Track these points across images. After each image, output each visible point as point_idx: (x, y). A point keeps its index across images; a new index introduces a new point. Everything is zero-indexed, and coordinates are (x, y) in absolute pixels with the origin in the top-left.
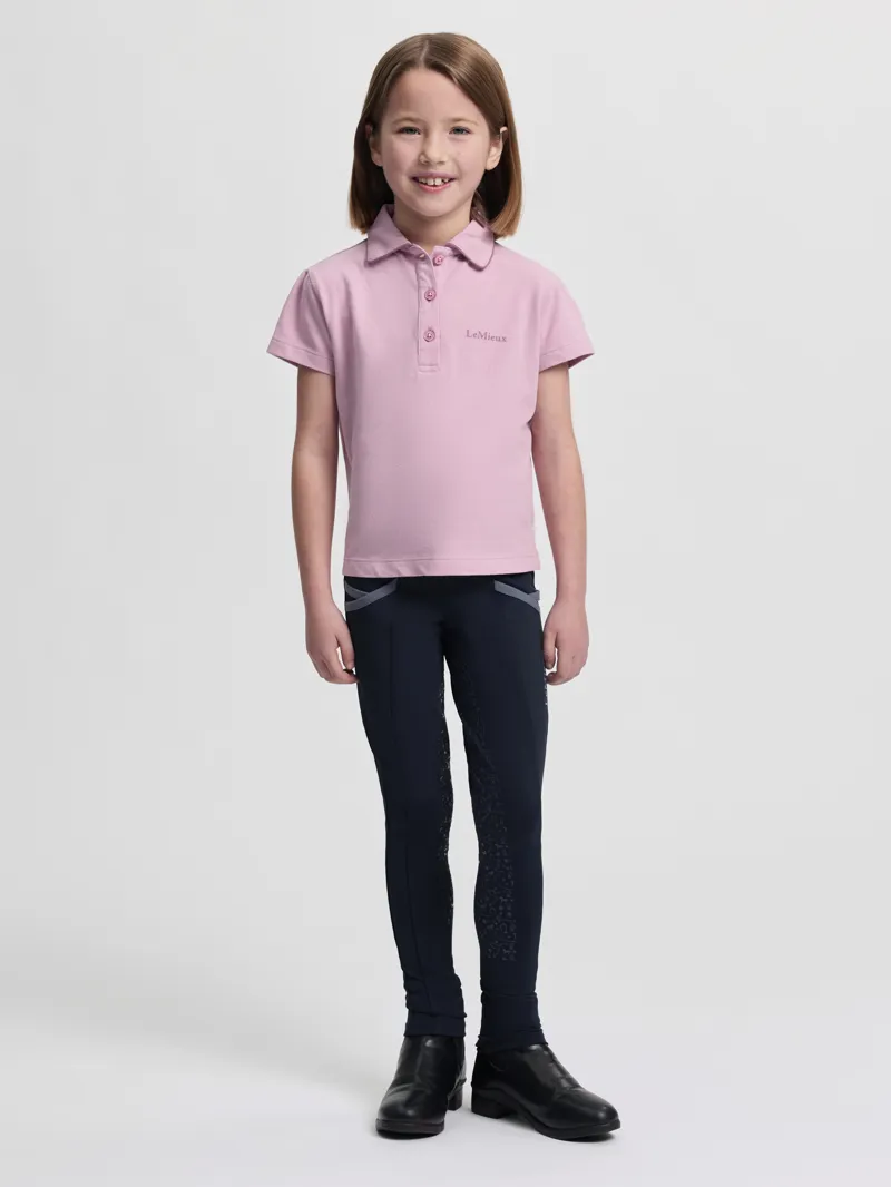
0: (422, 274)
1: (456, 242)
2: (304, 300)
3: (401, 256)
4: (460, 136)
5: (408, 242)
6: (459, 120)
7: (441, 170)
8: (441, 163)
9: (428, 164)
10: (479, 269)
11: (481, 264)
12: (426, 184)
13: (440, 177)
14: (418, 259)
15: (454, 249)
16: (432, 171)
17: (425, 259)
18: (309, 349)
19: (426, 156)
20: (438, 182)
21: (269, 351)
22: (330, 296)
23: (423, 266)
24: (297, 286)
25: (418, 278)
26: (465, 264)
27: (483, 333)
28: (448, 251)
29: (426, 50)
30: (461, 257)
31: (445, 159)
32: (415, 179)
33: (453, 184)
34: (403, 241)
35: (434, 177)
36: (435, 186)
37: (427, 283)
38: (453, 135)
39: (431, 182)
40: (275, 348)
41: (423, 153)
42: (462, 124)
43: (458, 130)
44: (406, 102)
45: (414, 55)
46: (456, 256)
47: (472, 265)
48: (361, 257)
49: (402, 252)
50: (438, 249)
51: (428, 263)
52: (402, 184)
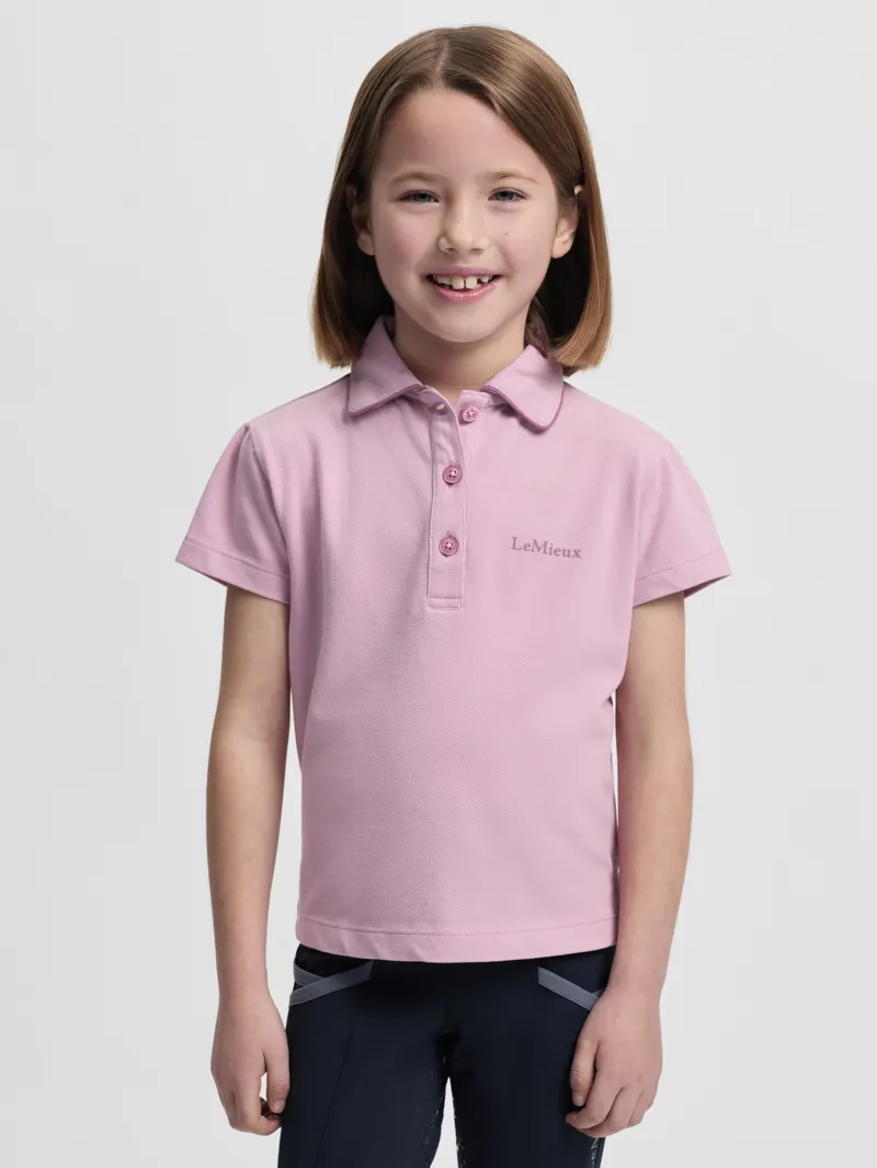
0: (442, 440)
1: (497, 383)
2: (240, 476)
3: (406, 407)
4: (509, 205)
5: (420, 383)
6: (504, 176)
7: (475, 263)
8: (477, 251)
9: (453, 253)
10: (537, 430)
11: (540, 419)
12: (451, 287)
13: (474, 275)
14: (430, 411)
15: (496, 395)
16: (461, 265)
17: (445, 412)
18: (247, 559)
19: (450, 240)
20: (472, 283)
21: (177, 560)
22: (285, 471)
23: (442, 424)
24: (231, 451)
25: (434, 444)
26: (514, 421)
27: (540, 544)
28: (485, 398)
29: (444, 55)
30: (507, 409)
31: (483, 243)
32: (430, 279)
33: (499, 284)
34: (409, 381)
35: (465, 275)
36: (465, 290)
37: (447, 455)
38: (494, 203)
39: (459, 284)
40: (189, 554)
41: (444, 234)
42: (511, 184)
43: (504, 195)
44: (414, 145)
45: (427, 65)
46: (497, 407)
47: (525, 423)
48: (338, 406)
49: (407, 398)
50: (469, 395)
51: (451, 420)
52: (408, 288)
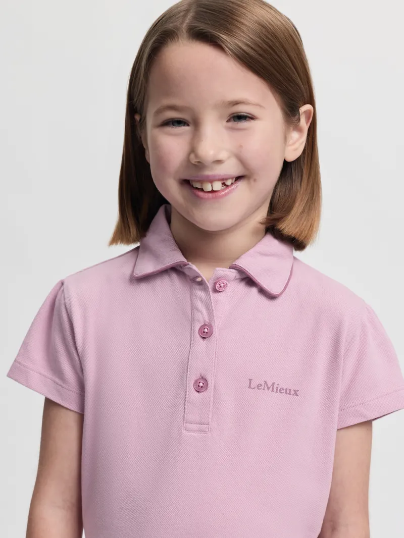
0: (200, 305)
1: (243, 263)
2: (55, 318)
3: (174, 276)
4: (244, 124)
5: (185, 260)
6: (236, 103)
7: (220, 170)
8: (219, 162)
9: (200, 165)
10: (271, 297)
11: (274, 291)
12: (202, 190)
13: (219, 180)
15: (241, 271)
16: (208, 173)
17: (201, 283)
18: (57, 380)
19: (197, 156)
20: (217, 186)
21: (9, 376)
22: (85, 318)
23: (200, 293)
24: (50, 300)
25: (194, 308)
26: (254, 290)
27: (269, 385)
28: (233, 273)
29: (190, 15)
30: (249, 281)
31: (223, 155)
32: (186, 183)
33: (241, 184)
35: (211, 181)
36: (213, 191)
37: (202, 316)
38: (230, 124)
39: (208, 187)
40: (17, 372)
41: (193, 150)
42: (243, 109)
43: (239, 117)
44: (169, 86)
45: (177, 24)
46: (242, 280)
47: (262, 291)
48: (127, 270)
49: (176, 269)
50: (223, 271)
51: (205, 289)
52: (171, 190)
